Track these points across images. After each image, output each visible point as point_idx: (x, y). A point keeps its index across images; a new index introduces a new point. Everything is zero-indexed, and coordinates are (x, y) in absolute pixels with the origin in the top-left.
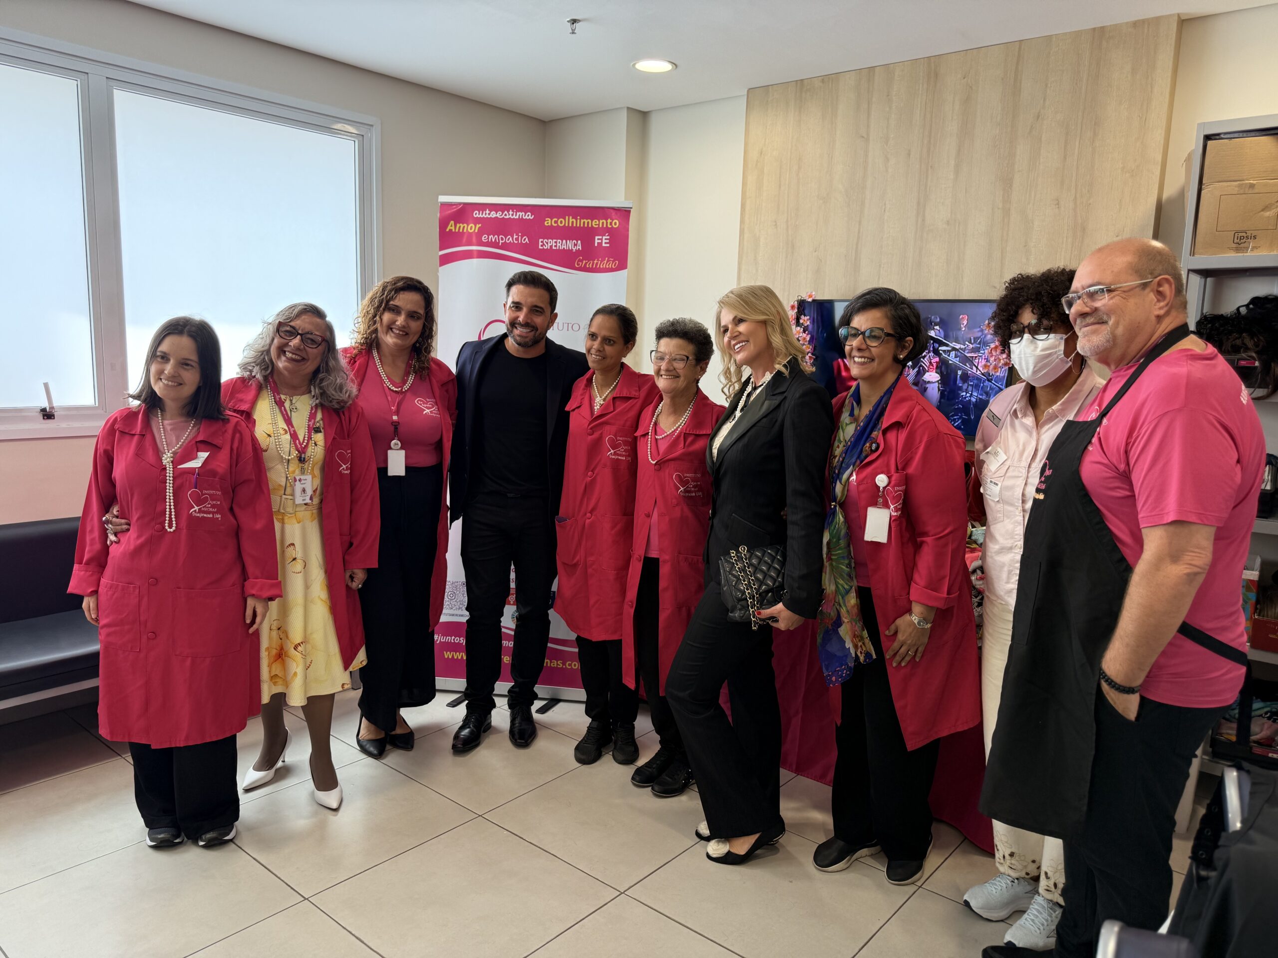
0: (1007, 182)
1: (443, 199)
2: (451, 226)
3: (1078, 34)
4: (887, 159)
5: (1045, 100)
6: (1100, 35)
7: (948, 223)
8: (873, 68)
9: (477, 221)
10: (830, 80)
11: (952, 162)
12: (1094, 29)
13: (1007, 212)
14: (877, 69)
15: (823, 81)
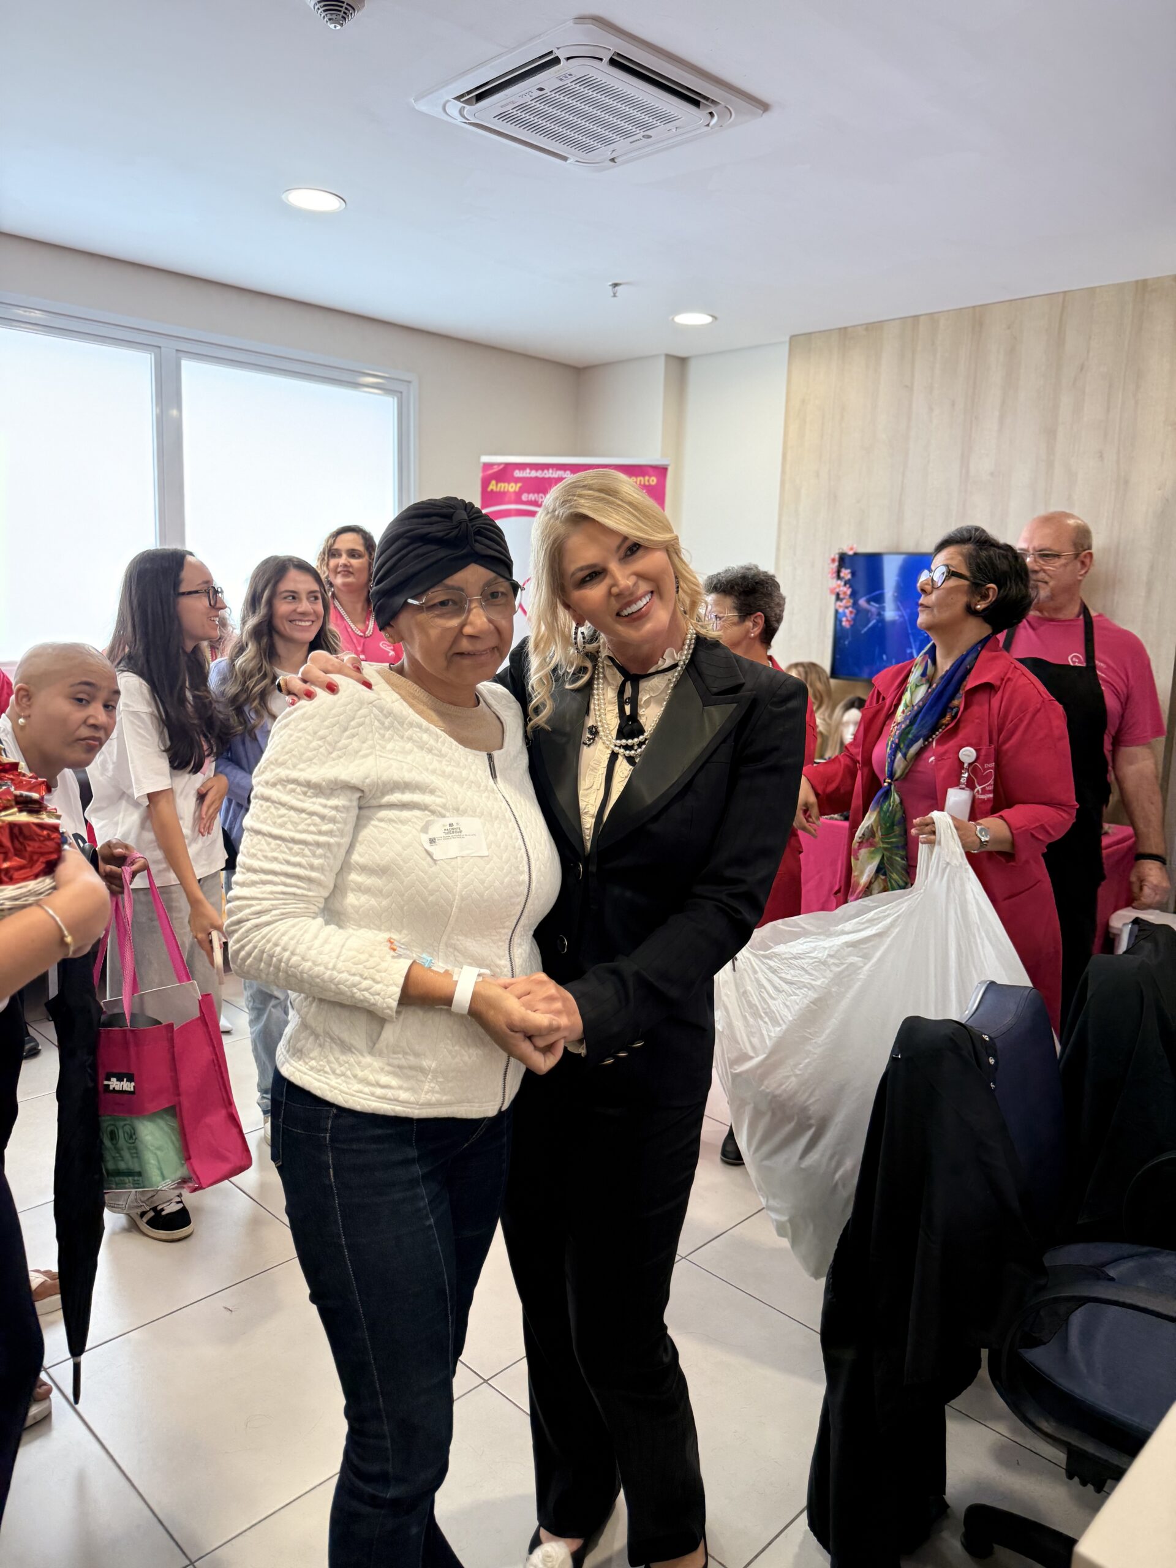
0: (1051, 433)
1: (486, 459)
2: (493, 486)
3: (1121, 287)
4: (931, 409)
5: (1088, 352)
6: (1142, 287)
7: (992, 474)
8: (916, 318)
9: (517, 480)
10: (874, 328)
11: (997, 413)
12: (1137, 282)
13: (1050, 465)
14: (922, 319)
15: (867, 329)
